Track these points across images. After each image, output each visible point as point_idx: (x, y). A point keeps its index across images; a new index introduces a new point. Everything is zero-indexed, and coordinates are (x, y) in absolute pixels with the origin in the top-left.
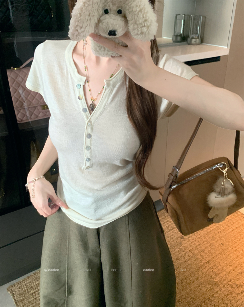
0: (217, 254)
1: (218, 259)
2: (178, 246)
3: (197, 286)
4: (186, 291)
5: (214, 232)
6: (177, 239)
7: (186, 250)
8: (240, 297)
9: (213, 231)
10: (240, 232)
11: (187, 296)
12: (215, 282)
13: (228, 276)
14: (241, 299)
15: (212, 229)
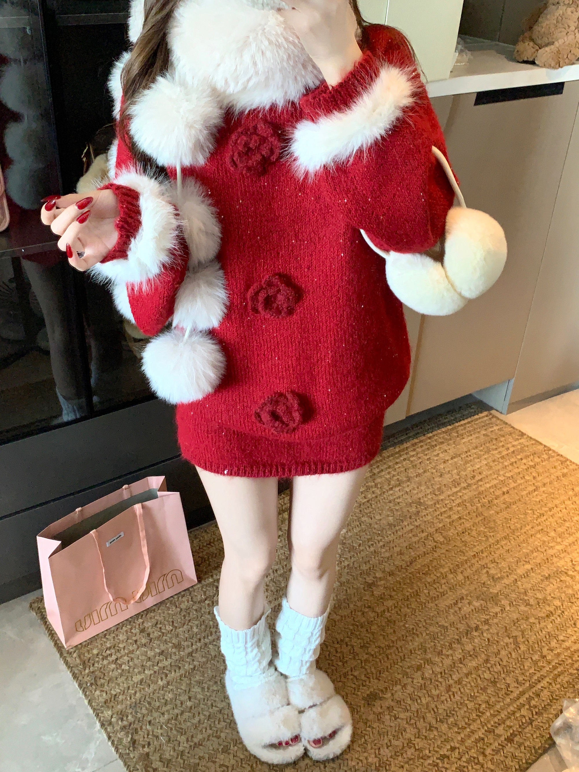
0: (498, 539)
1: (501, 548)
2: (412, 521)
3: (451, 603)
4: (427, 613)
5: (494, 492)
6: (410, 504)
7: (429, 528)
8: (545, 624)
9: (492, 490)
10: (550, 494)
11: (428, 621)
12: (491, 595)
13: (519, 583)
14: (545, 628)
15: (488, 485)
